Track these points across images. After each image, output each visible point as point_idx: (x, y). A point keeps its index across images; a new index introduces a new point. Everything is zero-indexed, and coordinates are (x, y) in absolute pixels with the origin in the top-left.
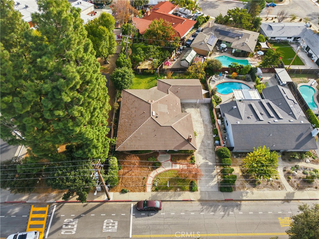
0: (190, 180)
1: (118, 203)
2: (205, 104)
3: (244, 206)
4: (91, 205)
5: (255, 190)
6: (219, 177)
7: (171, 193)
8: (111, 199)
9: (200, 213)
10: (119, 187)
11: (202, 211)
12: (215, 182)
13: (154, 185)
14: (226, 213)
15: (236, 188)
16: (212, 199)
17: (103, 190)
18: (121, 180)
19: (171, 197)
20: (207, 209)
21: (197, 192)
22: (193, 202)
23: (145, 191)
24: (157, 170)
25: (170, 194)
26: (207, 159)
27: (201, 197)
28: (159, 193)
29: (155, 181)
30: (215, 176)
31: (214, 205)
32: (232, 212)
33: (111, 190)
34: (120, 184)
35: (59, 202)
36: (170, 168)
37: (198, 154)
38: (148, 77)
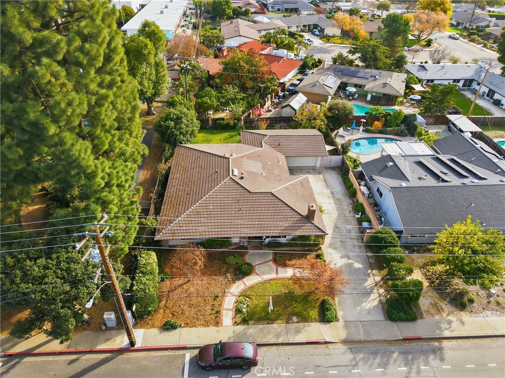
0: (318, 299)
1: (153, 353)
2: (333, 168)
3: (449, 352)
4: (87, 360)
5: (465, 316)
6: (382, 291)
7: (278, 326)
8: (138, 345)
9: (350, 371)
10: (160, 318)
11: (355, 366)
12: (373, 301)
13: (238, 311)
14: (411, 368)
15: (424, 312)
16: (374, 338)
17: (121, 324)
18: (164, 302)
19: (278, 336)
20: (365, 360)
21: (336, 322)
22: (330, 346)
23: (217, 323)
24: (244, 280)
25: (275, 329)
26: (349, 258)
27: (346, 334)
28: (250, 329)
29: (241, 302)
30: (372, 289)
31: (382, 352)
32: (426, 365)
33: (139, 325)
34: (161, 311)
35: (11, 355)
36: (273, 276)
37: (329, 248)
38: (224, 133)
